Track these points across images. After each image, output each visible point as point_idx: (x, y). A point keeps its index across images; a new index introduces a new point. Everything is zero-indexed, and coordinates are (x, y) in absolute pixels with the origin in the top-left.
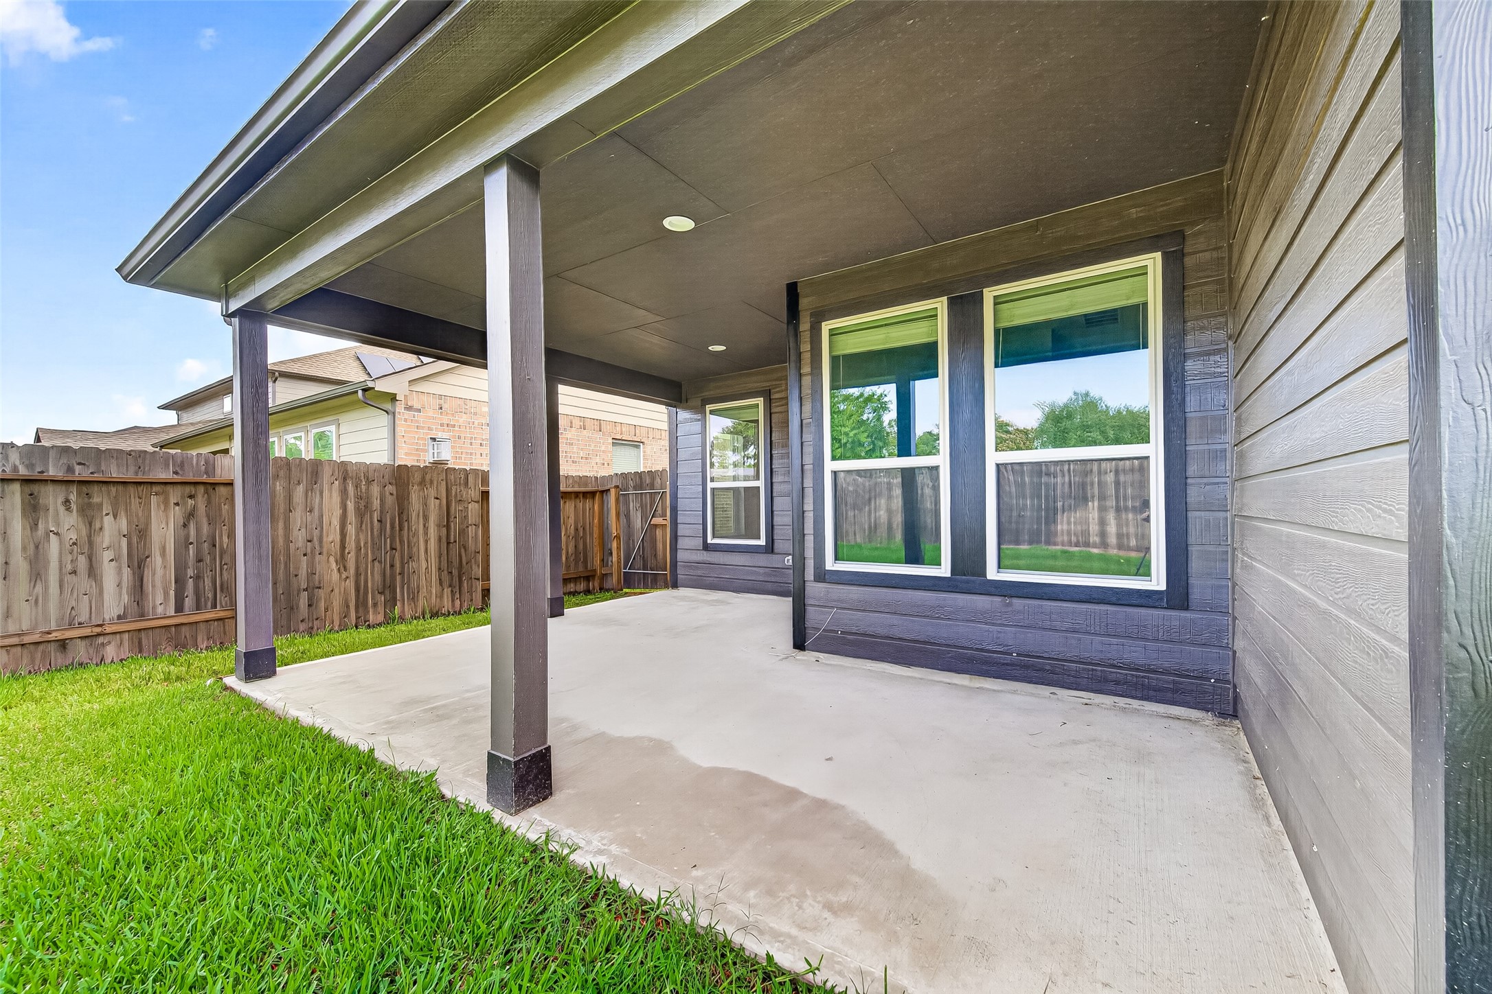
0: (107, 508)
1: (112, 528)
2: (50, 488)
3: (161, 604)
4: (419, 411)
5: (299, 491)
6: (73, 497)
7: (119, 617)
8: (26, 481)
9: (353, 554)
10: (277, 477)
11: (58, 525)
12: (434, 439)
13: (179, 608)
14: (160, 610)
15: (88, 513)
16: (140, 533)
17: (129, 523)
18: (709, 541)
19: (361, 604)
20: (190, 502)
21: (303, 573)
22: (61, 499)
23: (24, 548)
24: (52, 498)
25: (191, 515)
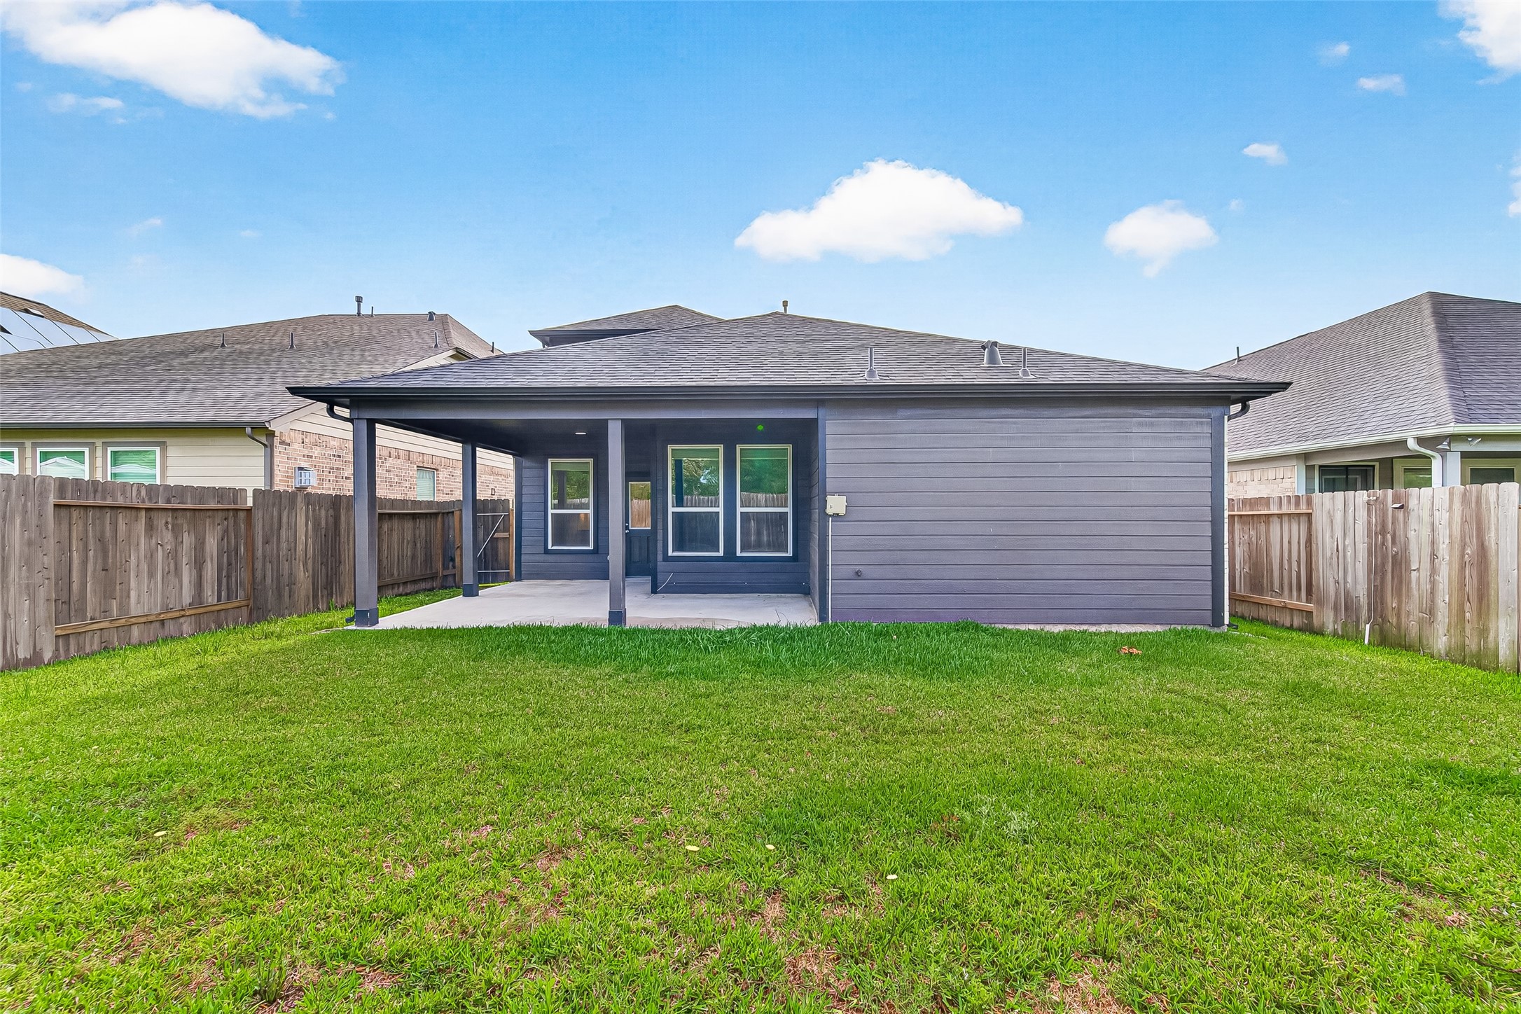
0: (185, 527)
1: (188, 540)
2: (160, 514)
3: (210, 596)
4: (289, 444)
5: (285, 514)
6: (170, 520)
7: (190, 605)
8: (148, 510)
9: (311, 560)
10: (274, 504)
11: (162, 540)
12: (301, 469)
13: (219, 599)
14: (210, 600)
15: (176, 531)
16: (200, 546)
17: (196, 538)
18: (550, 547)
19: (315, 596)
20: (225, 523)
21: (286, 573)
22: (164, 521)
23: (146, 557)
24: (160, 520)
25: (226, 531)
